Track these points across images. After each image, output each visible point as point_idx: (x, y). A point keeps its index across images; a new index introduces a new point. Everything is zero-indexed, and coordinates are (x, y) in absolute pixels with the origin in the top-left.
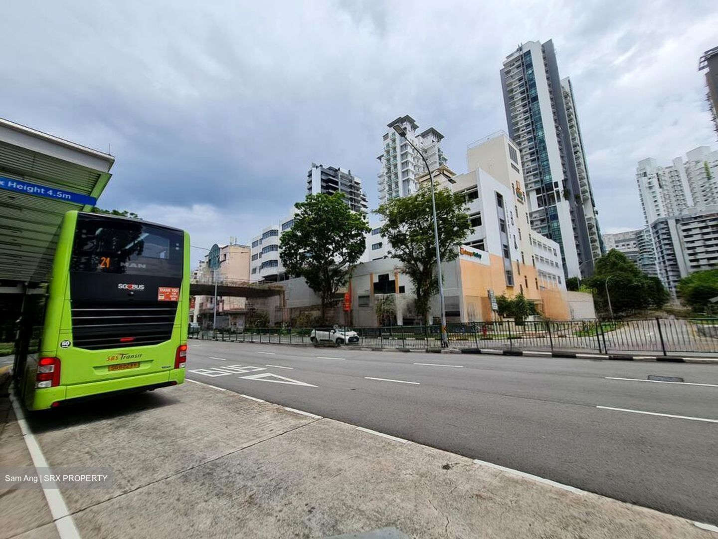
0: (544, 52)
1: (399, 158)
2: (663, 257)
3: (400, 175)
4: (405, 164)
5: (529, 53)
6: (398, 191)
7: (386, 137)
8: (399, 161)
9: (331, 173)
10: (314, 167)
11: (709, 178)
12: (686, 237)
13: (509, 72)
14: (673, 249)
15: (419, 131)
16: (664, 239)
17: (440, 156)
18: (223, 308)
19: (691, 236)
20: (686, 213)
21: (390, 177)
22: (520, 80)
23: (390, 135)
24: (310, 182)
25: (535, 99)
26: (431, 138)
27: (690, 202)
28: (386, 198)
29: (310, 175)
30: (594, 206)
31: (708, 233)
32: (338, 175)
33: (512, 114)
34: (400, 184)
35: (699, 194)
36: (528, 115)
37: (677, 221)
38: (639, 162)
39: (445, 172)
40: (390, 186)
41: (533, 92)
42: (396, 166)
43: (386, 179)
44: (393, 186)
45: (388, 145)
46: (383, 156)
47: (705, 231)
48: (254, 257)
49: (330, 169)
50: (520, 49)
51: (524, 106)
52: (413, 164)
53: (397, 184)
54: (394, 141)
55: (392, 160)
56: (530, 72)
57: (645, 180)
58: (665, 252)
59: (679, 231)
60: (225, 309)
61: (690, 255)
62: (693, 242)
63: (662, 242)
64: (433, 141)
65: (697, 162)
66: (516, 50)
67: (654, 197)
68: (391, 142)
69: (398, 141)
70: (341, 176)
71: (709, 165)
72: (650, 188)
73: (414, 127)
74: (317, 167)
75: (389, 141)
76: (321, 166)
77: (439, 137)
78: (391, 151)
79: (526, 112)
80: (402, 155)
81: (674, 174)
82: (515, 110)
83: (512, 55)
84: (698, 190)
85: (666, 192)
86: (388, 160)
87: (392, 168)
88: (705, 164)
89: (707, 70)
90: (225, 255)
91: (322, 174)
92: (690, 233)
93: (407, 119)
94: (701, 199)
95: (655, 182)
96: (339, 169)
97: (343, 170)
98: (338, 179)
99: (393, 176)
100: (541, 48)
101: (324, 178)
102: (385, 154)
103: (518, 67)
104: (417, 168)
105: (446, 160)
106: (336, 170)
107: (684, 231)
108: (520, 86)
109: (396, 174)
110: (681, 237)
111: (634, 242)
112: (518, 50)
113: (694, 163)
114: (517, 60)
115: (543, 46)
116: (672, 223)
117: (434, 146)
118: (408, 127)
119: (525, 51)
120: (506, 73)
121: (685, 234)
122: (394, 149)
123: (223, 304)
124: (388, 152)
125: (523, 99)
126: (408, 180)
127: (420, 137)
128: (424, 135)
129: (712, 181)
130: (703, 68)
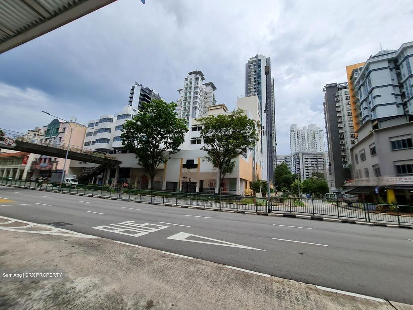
0: (266, 62)
1: (192, 93)
2: (296, 169)
3: (191, 103)
4: (195, 98)
5: (260, 60)
6: (189, 112)
7: (186, 79)
8: (192, 95)
9: (147, 91)
10: (137, 85)
11: (314, 138)
12: (306, 161)
13: (250, 66)
14: (300, 166)
15: (205, 82)
16: (297, 161)
17: (214, 98)
18: (56, 167)
19: (307, 161)
20: (305, 151)
21: (185, 103)
22: (255, 72)
23: (189, 79)
24: (132, 94)
25: (260, 83)
26: (210, 87)
27: (307, 147)
28: (181, 115)
29: (133, 89)
30: (275, 141)
31: (313, 161)
32: (151, 94)
33: (249, 87)
34: (191, 108)
35: (310, 144)
36: (256, 90)
37: (303, 154)
38: (292, 125)
39: (224, 108)
40: (185, 108)
41: (260, 79)
42: (190, 97)
43: (183, 103)
44: (187, 108)
45: (187, 84)
46: (183, 89)
47: (312, 160)
48: (89, 134)
49: (147, 89)
50: (257, 57)
51: (255, 85)
52: (199, 99)
53: (189, 108)
54: (191, 83)
55: (188, 93)
56: (260, 69)
57: (293, 134)
58: (297, 167)
59: (303, 158)
60: (57, 168)
61: (306, 170)
62: (308, 164)
63: (296, 163)
64: (211, 90)
65: (311, 130)
66: (254, 56)
67: (295, 142)
68: (189, 83)
69: (193, 83)
70: (153, 95)
71: (315, 133)
72: (294, 137)
73: (203, 79)
74: (138, 85)
75: (188, 82)
76: (141, 85)
77: (214, 88)
78: (188, 88)
79: (255, 88)
80: (194, 92)
81: (303, 133)
82: (250, 86)
83: (252, 58)
84: (310, 142)
85: (299, 141)
86: (186, 93)
87: (188, 98)
88: (314, 132)
89: (326, 92)
90: (64, 129)
91: (141, 91)
92: (307, 160)
93: (200, 73)
94: (310, 146)
95: (296, 136)
96: (152, 90)
97: (155, 92)
98: (151, 96)
99: (187, 103)
100: (265, 60)
101: (142, 93)
102: (184, 89)
103: (255, 65)
104: (201, 102)
105: (216, 102)
106: (150, 91)
107: (305, 159)
108: (255, 75)
109: (189, 102)
110: (304, 161)
111: (284, 160)
112: (255, 57)
113: (310, 130)
114: (255, 61)
115: (266, 59)
116: (300, 155)
117: (212, 92)
118: (200, 78)
119: (259, 58)
120: (248, 66)
121: (305, 160)
122: (191, 88)
123: (57, 164)
124: (186, 88)
125: (255, 82)
126: (196, 107)
127: (205, 85)
128: (207, 85)
129: (315, 139)
130: (324, 91)
